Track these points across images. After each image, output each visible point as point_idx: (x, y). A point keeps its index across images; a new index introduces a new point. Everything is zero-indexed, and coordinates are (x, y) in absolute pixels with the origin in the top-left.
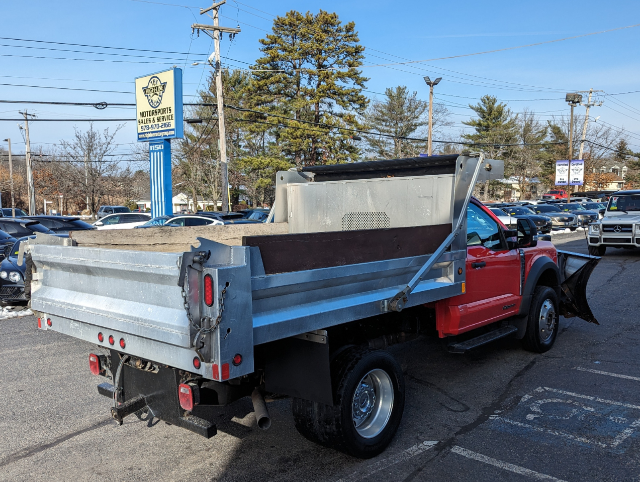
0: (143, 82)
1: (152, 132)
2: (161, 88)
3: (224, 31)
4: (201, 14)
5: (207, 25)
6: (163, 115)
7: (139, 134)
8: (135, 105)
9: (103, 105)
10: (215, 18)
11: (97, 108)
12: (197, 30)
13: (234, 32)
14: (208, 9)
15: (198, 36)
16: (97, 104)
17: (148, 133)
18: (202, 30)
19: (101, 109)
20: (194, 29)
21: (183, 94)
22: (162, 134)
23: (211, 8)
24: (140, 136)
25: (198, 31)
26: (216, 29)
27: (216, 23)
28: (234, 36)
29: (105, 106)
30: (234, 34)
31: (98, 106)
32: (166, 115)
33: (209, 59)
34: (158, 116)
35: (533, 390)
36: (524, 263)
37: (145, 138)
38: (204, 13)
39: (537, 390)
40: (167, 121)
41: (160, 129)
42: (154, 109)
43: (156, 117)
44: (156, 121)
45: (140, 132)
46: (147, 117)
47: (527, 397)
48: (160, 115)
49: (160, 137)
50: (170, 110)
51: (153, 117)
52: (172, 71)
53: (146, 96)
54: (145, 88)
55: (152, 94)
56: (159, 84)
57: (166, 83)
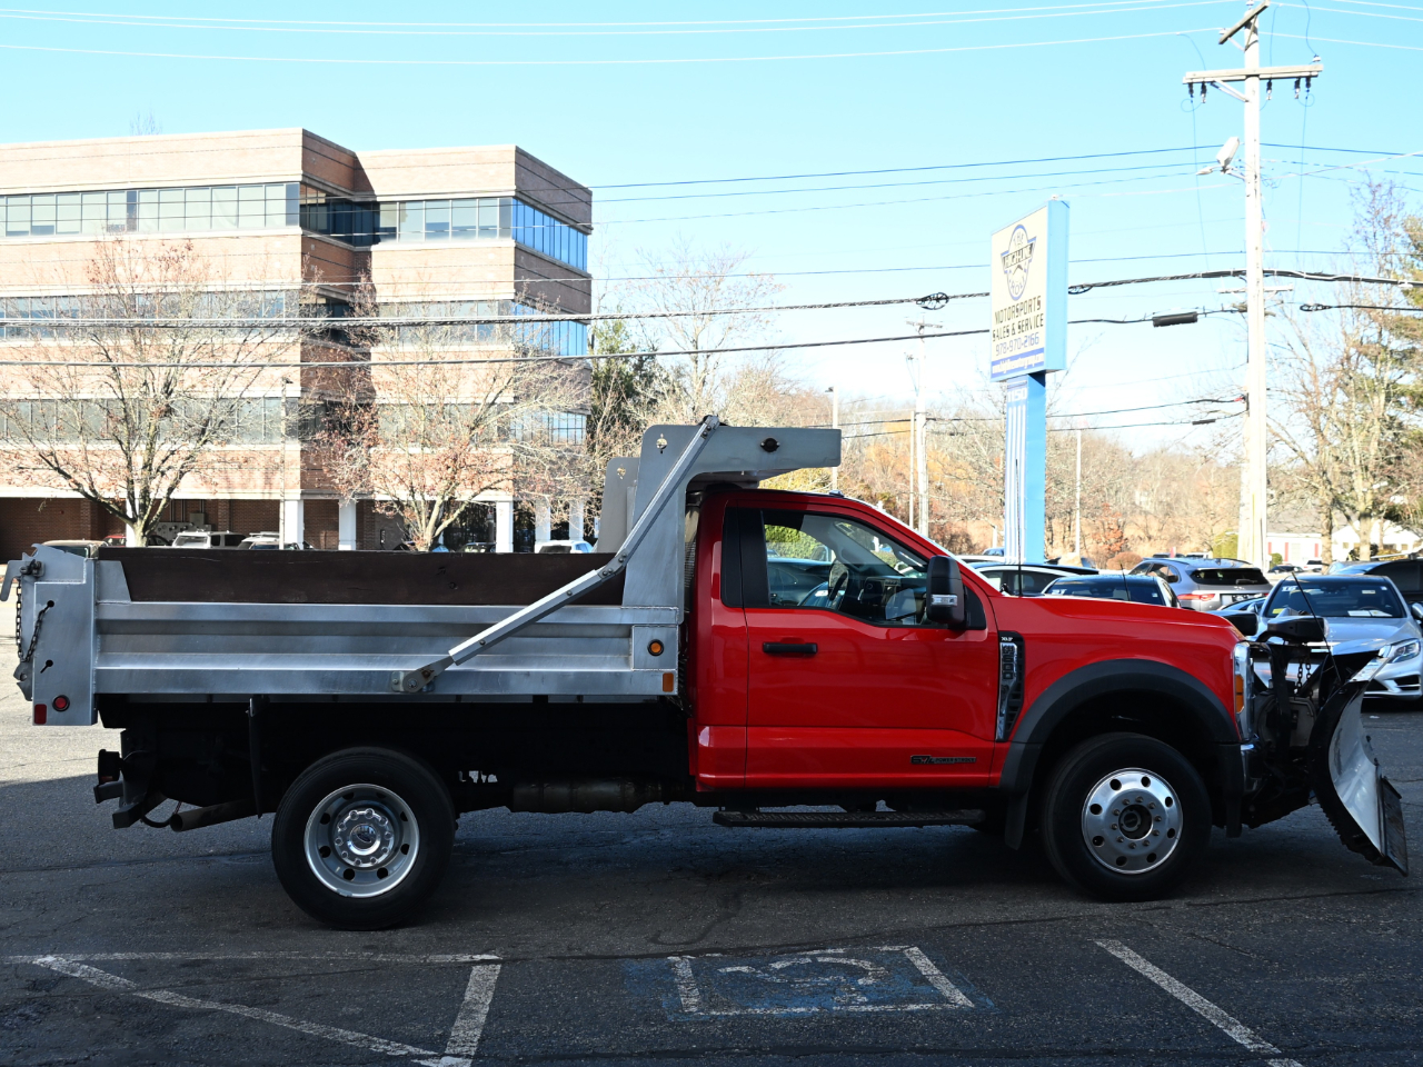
0: (1003, 241)
1: (1011, 359)
2: (1026, 251)
3: (1275, 75)
4: (1222, 43)
6: (1027, 316)
7: (994, 363)
8: (988, 295)
9: (938, 300)
10: (1247, 47)
11: (926, 308)
12: (1199, 86)
13: (1308, 74)
14: (1234, 28)
16: (924, 300)
17: (1004, 360)
18: (1212, 83)
19: (935, 309)
22: (1023, 362)
23: (1238, 25)
24: (997, 369)
25: (1203, 90)
26: (1248, 76)
27: (1252, 61)
28: (1308, 85)
29: (943, 302)
30: (1308, 78)
31: (927, 303)
32: (1031, 315)
34: (1020, 319)
35: (882, 945)
36: (1021, 666)
37: (1001, 374)
38: (1226, 40)
39: (885, 948)
40: (1034, 330)
41: (1023, 350)
42: (1015, 303)
43: (1016, 321)
44: (1017, 330)
45: (996, 359)
46: (1005, 324)
47: (829, 951)
48: (1023, 317)
49: (1022, 369)
50: (1039, 303)
51: (1012, 321)
52: (1045, 211)
53: (1006, 272)
54: (1005, 256)
55: (1013, 268)
56: (1025, 243)
57: (1035, 238)
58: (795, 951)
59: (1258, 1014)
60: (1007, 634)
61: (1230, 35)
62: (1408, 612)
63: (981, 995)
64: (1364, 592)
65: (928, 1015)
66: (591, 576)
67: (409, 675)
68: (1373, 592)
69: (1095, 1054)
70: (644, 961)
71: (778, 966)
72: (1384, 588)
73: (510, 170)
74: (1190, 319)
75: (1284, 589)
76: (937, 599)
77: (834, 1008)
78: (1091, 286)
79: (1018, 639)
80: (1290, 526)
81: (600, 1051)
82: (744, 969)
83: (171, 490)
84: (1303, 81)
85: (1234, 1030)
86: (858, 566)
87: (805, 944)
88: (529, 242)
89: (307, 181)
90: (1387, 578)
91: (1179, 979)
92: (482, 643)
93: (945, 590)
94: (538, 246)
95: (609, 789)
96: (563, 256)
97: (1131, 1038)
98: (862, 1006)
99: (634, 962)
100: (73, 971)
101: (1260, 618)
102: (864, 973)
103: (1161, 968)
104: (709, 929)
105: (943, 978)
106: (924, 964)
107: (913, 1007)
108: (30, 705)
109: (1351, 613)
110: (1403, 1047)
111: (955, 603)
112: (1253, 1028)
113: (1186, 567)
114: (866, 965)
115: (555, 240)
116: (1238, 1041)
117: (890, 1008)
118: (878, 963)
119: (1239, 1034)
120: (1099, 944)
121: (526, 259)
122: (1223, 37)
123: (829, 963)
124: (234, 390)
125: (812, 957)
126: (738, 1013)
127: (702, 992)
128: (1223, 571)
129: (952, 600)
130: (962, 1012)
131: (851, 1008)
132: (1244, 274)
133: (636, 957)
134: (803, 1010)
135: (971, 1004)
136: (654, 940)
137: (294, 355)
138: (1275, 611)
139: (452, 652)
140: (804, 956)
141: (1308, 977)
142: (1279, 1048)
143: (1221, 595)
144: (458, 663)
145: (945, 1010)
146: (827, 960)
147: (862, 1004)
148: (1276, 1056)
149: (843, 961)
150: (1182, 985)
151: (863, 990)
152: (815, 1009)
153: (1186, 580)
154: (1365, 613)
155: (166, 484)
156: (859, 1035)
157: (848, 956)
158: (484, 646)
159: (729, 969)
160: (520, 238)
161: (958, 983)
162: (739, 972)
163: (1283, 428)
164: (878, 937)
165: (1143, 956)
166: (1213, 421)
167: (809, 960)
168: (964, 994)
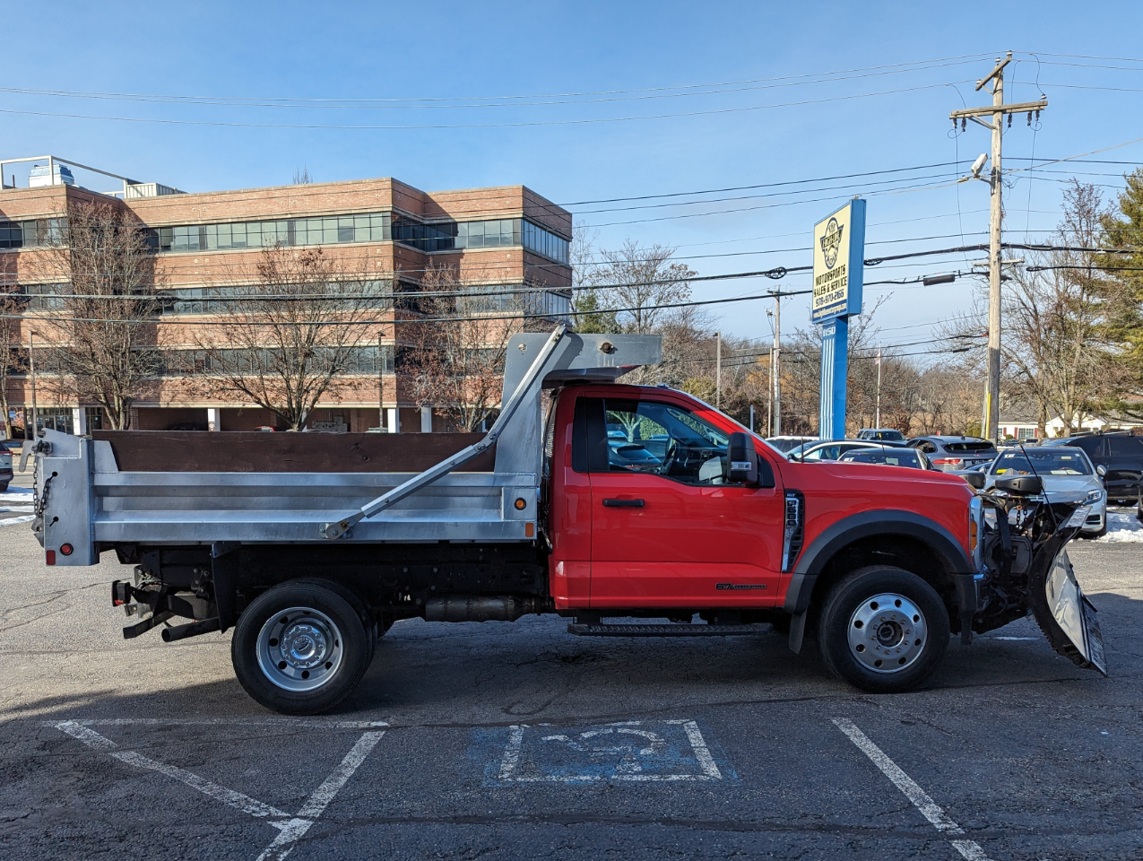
0: (821, 230)
1: (827, 308)
2: (836, 236)
3: (1014, 110)
4: (978, 90)
5: (977, 108)
6: (837, 279)
7: (814, 312)
8: (812, 268)
9: (779, 272)
10: (995, 91)
11: (772, 278)
12: (961, 120)
13: (1037, 109)
14: (986, 78)
15: (964, 130)
16: (770, 272)
17: (821, 309)
18: (970, 118)
19: (778, 278)
20: (955, 120)
21: (866, 242)
22: (833, 310)
23: (990, 76)
24: (816, 315)
25: (964, 123)
26: (996, 111)
27: (996, 101)
28: (1038, 116)
29: (782, 273)
30: (1038, 111)
31: (772, 275)
32: (839, 278)
33: (973, 168)
34: (833, 281)
35: (669, 719)
36: (801, 516)
37: (819, 318)
38: (981, 87)
39: (671, 722)
40: (841, 288)
41: (834, 302)
42: (830, 271)
43: (830, 282)
44: (830, 289)
45: (815, 308)
46: (822, 285)
47: (629, 723)
48: (835, 279)
49: (833, 314)
50: (844, 270)
51: (827, 283)
52: (849, 207)
53: (823, 250)
54: (823, 239)
55: (828, 247)
56: (836, 230)
57: (843, 226)
58: (604, 723)
59: (949, 793)
60: (791, 491)
61: (984, 84)
62: (1094, 471)
63: (731, 767)
64: (1063, 458)
65: (682, 784)
66: (469, 450)
67: (333, 526)
68: (1069, 458)
69: (808, 829)
70: (491, 730)
71: (585, 735)
72: (1078, 455)
73: (519, 202)
74: (951, 279)
75: (1006, 456)
76: (735, 466)
77: (613, 777)
78: (881, 260)
79: (799, 495)
80: (1017, 417)
81: (415, 815)
82: (561, 738)
83: (314, 402)
84: (1034, 114)
85: (927, 808)
86: (685, 440)
87: (614, 716)
88: (532, 247)
89: (396, 211)
90: (1081, 449)
91: (891, 757)
92: (387, 501)
93: (743, 459)
94: (538, 249)
95: (495, 604)
96: (554, 255)
97: (840, 814)
98: (635, 775)
99: (483, 729)
100: (78, 734)
101: (988, 476)
102: (646, 743)
103: (878, 745)
104: (549, 703)
105: (706, 750)
106: (696, 738)
107: (675, 777)
108: (44, 549)
109: (1053, 472)
110: (1070, 831)
111: (750, 469)
112: (943, 807)
113: (941, 443)
114: (652, 736)
115: (548, 245)
116: (930, 820)
117: (655, 778)
118: (661, 735)
119: (931, 813)
120: (834, 721)
121: (530, 256)
122: (979, 85)
123: (625, 734)
124: (350, 341)
125: (616, 728)
126: (537, 779)
127: (520, 758)
128: (967, 444)
129: (747, 466)
130: (711, 784)
131: (626, 778)
132: (989, 248)
133: (485, 726)
134: (589, 778)
135: (720, 777)
136: (507, 711)
137: (390, 316)
138: (999, 471)
139: (364, 509)
140: (609, 727)
141: (996, 757)
142: (963, 828)
143: (964, 460)
144: (369, 516)
145: (697, 781)
146: (625, 731)
147: (637, 773)
148: (960, 837)
149: (636, 732)
150: (892, 762)
151: (641, 761)
152: (598, 778)
153: (941, 450)
154: (1064, 472)
155: (311, 398)
156: (623, 804)
157: (641, 728)
158: (389, 504)
159: (550, 738)
160: (527, 244)
161: (716, 755)
162: (556, 740)
163: (1014, 353)
164: (668, 712)
165: (866, 733)
166: (967, 349)
167: (611, 731)
168: (717, 766)
